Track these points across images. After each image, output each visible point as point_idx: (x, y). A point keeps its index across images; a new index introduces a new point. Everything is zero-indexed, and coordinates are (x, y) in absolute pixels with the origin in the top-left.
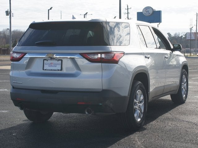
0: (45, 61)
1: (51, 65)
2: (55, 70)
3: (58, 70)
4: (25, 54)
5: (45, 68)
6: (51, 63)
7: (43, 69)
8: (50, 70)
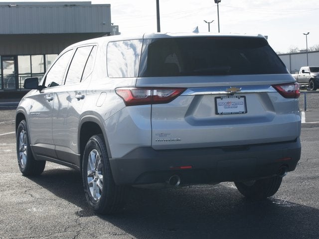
0: (218, 100)
1: (227, 105)
2: (237, 113)
3: (243, 113)
4: (184, 89)
5: (219, 111)
6: (228, 103)
7: (217, 113)
8: (229, 114)
